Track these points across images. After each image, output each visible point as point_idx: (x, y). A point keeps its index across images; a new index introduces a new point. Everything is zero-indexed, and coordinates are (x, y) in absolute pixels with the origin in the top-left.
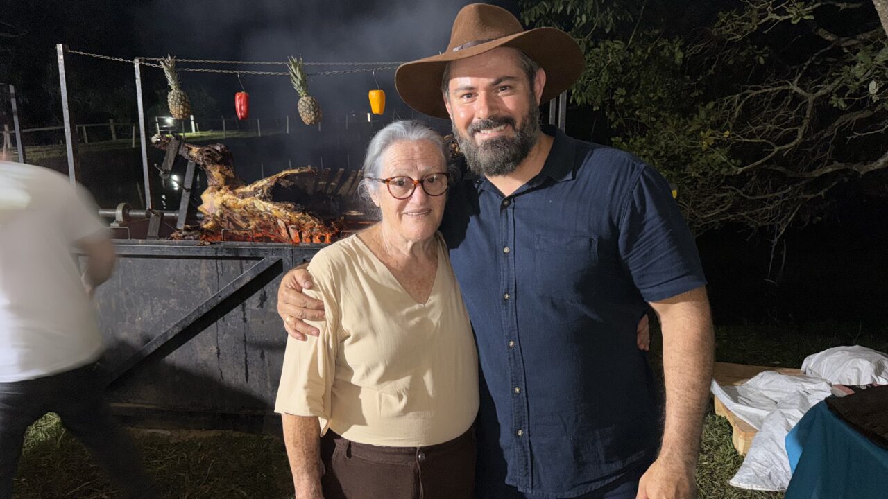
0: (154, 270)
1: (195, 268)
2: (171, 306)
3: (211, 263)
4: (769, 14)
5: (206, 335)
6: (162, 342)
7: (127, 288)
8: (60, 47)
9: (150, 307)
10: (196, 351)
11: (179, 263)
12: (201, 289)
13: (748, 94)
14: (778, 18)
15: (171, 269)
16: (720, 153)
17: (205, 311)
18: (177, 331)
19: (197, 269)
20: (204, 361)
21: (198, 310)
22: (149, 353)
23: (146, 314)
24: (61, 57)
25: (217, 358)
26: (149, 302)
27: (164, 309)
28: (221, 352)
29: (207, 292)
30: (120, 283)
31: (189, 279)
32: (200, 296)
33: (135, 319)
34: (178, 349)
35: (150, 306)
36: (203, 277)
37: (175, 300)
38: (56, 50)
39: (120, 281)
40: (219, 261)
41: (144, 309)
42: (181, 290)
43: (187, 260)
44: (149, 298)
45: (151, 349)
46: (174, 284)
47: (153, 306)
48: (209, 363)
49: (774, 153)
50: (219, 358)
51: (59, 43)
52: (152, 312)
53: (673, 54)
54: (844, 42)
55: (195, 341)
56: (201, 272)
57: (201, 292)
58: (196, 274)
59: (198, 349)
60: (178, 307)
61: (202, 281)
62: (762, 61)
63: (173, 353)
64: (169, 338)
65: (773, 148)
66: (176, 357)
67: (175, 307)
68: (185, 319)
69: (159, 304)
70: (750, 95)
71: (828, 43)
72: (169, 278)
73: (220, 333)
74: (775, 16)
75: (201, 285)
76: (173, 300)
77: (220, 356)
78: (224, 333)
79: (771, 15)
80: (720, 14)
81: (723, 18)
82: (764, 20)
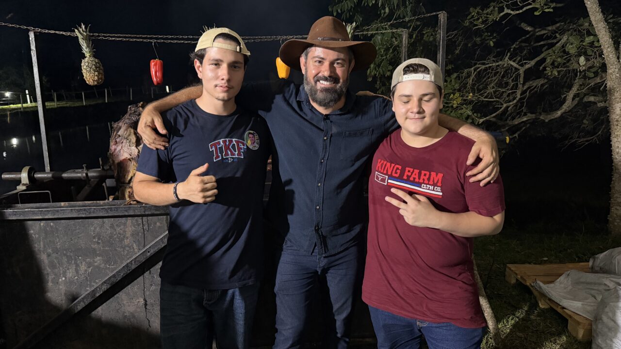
0: (77, 231)
1: (120, 226)
2: (96, 264)
3: (137, 220)
4: (506, 9)
5: (134, 288)
6: (90, 300)
7: (50, 251)
9: (74, 267)
10: (123, 304)
11: (104, 223)
12: (128, 246)
13: (479, 68)
14: (512, 12)
15: (95, 228)
16: (467, 109)
17: (133, 267)
18: (105, 288)
19: (122, 227)
20: (131, 313)
21: (127, 265)
22: (76, 311)
23: (70, 274)
25: (144, 309)
26: (73, 262)
27: (89, 267)
28: (148, 303)
29: (133, 248)
30: (42, 246)
31: (115, 236)
32: (126, 252)
33: (59, 279)
34: (104, 304)
35: (74, 265)
36: (128, 234)
37: (101, 258)
39: (42, 243)
40: (145, 218)
41: (68, 269)
42: (106, 248)
43: (113, 219)
44: (73, 258)
45: (78, 307)
46: (98, 243)
47: (77, 265)
48: (136, 314)
49: (503, 108)
50: (146, 308)
52: (77, 271)
54: (538, 32)
55: (122, 295)
56: (127, 229)
57: (127, 249)
58: (122, 232)
59: (125, 302)
60: (103, 265)
61: (127, 238)
63: (100, 308)
64: (98, 295)
65: (502, 105)
66: (103, 312)
67: (100, 264)
68: (114, 276)
69: (84, 263)
70: (480, 68)
71: (528, 32)
72: (94, 237)
73: (147, 285)
74: (509, 11)
75: (126, 242)
76: (98, 258)
77: (147, 307)
78: (151, 285)
79: (506, 11)
80: (471, 9)
81: (474, 12)
82: (502, 14)
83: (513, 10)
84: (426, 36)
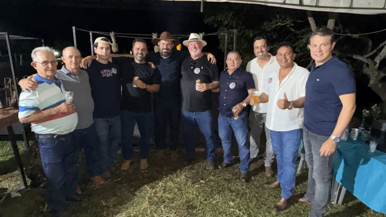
4: (279, 22)
8: (74, 28)
14: (281, 24)
24: (74, 31)
38: (72, 29)
51: (74, 26)
53: (249, 34)
54: (297, 32)
62: (275, 37)
71: (293, 32)
74: (280, 24)
79: (279, 24)
80: (264, 22)
81: (265, 24)
82: (277, 25)
83: (282, 23)
84: (246, 33)
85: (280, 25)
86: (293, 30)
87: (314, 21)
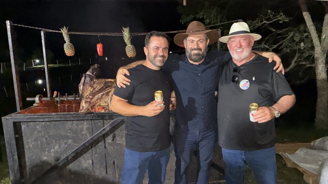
1: (81, 125)
2: (69, 143)
3: (89, 122)
5: (87, 155)
6: (65, 161)
8: (8, 23)
9: (58, 144)
10: (82, 163)
11: (73, 123)
15: (69, 126)
20: (86, 167)
21: (84, 144)
25: (92, 165)
26: (58, 142)
27: (65, 145)
28: (94, 162)
29: (87, 136)
33: (51, 150)
34: (73, 163)
37: (71, 140)
40: (93, 121)
41: (55, 145)
42: (74, 135)
43: (77, 121)
45: (60, 164)
46: (70, 133)
47: (60, 144)
51: (7, 20)
52: (60, 147)
54: (278, 32)
55: (81, 158)
56: (84, 126)
57: (84, 136)
60: (72, 144)
61: (84, 130)
68: (77, 149)
69: (63, 143)
72: (68, 130)
78: (96, 154)
82: (262, 23)
83: (268, 21)
85: (265, 23)
86: (274, 30)
87: (310, 16)
